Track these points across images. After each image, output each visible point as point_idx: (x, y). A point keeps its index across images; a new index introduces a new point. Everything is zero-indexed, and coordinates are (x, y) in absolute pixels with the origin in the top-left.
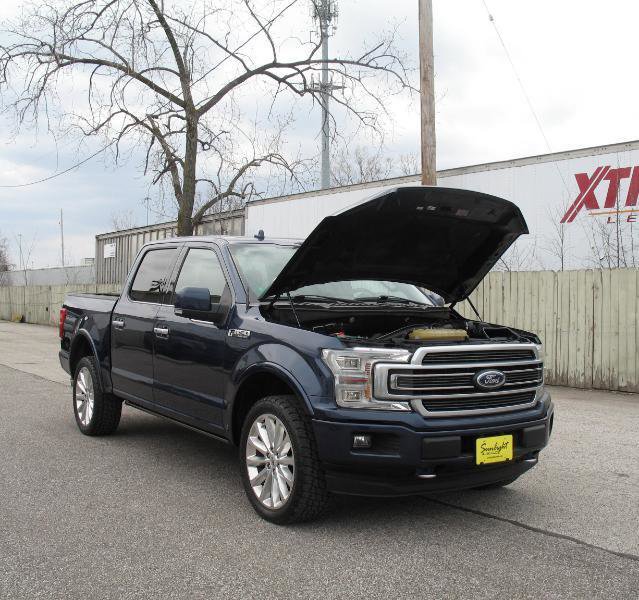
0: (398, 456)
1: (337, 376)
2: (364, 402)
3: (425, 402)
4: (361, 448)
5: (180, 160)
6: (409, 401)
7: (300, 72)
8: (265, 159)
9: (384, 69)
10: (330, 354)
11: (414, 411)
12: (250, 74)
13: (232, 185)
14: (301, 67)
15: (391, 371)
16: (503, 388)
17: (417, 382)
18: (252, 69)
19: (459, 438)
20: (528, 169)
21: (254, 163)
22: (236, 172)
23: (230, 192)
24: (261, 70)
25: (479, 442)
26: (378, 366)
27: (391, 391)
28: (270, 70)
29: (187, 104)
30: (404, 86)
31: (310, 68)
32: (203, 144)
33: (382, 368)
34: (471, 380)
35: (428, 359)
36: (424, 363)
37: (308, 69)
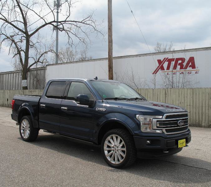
0: (160, 146)
1: (141, 123)
2: (148, 130)
3: (166, 130)
4: (148, 144)
5: (24, 51)
6: (162, 130)
7: (62, 24)
8: (49, 51)
9: (89, 24)
10: (139, 116)
11: (163, 133)
12: (46, 24)
13: (39, 59)
14: (62, 23)
15: (157, 121)
16: (183, 125)
17: (164, 124)
18: (47, 22)
19: (175, 140)
20: (142, 58)
21: (46, 53)
22: (40, 55)
23: (38, 61)
24: (50, 23)
25: (179, 141)
26: (153, 120)
27: (157, 127)
28: (52, 23)
29: (26, 33)
30: (95, 30)
31: (65, 23)
32: (31, 46)
33: (155, 120)
34: (176, 123)
35: (167, 117)
36: (166, 118)
37: (64, 23)
